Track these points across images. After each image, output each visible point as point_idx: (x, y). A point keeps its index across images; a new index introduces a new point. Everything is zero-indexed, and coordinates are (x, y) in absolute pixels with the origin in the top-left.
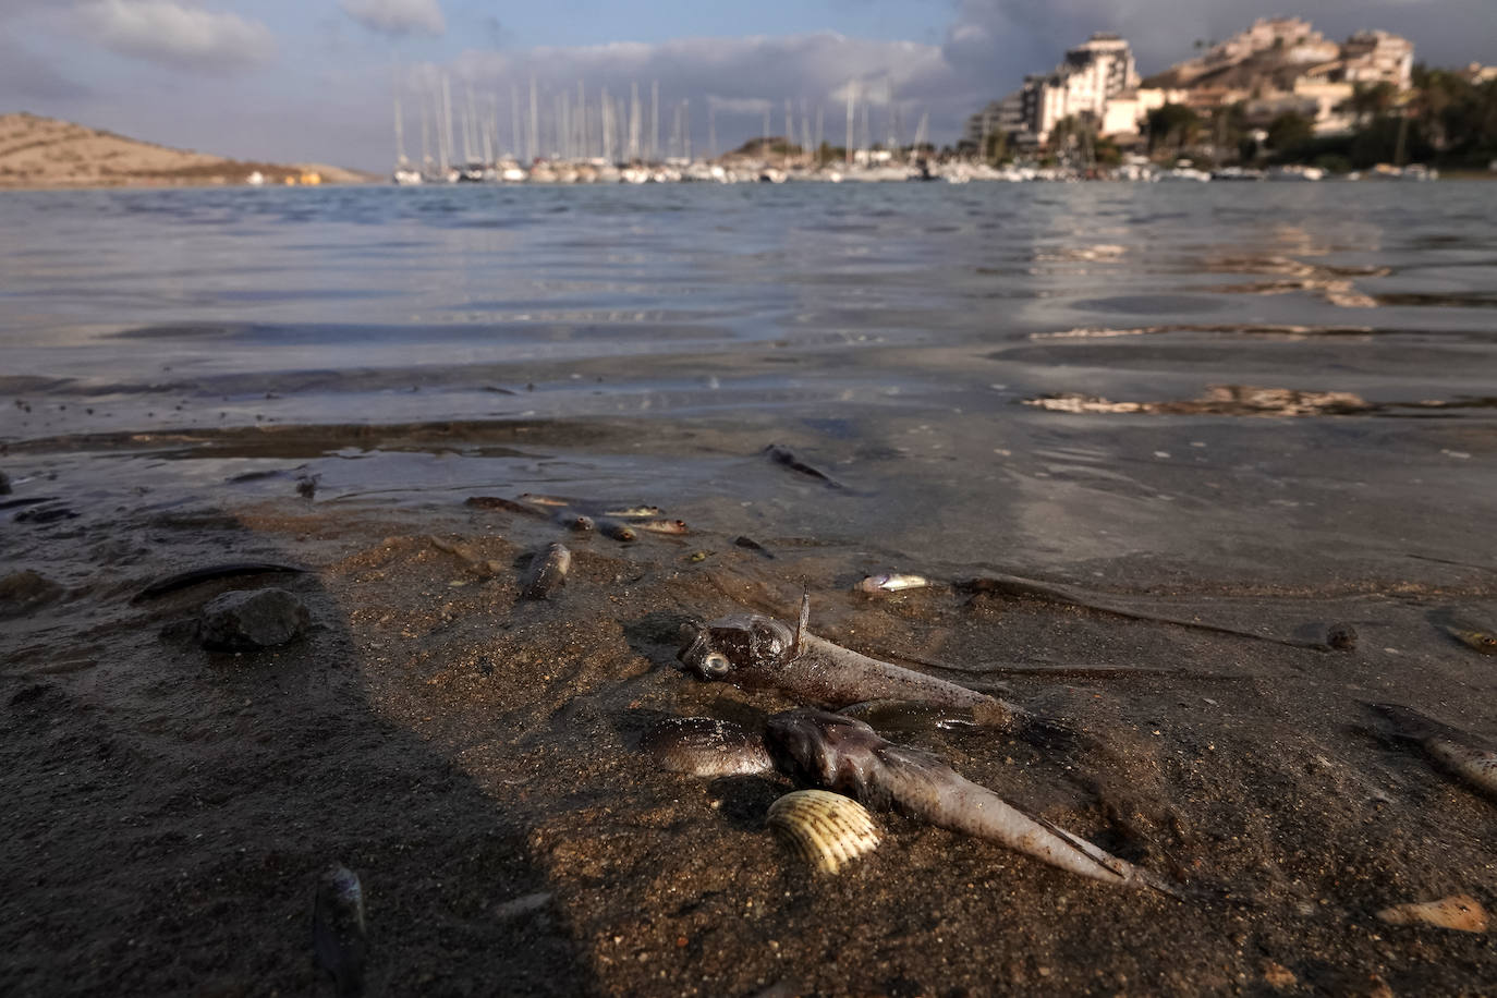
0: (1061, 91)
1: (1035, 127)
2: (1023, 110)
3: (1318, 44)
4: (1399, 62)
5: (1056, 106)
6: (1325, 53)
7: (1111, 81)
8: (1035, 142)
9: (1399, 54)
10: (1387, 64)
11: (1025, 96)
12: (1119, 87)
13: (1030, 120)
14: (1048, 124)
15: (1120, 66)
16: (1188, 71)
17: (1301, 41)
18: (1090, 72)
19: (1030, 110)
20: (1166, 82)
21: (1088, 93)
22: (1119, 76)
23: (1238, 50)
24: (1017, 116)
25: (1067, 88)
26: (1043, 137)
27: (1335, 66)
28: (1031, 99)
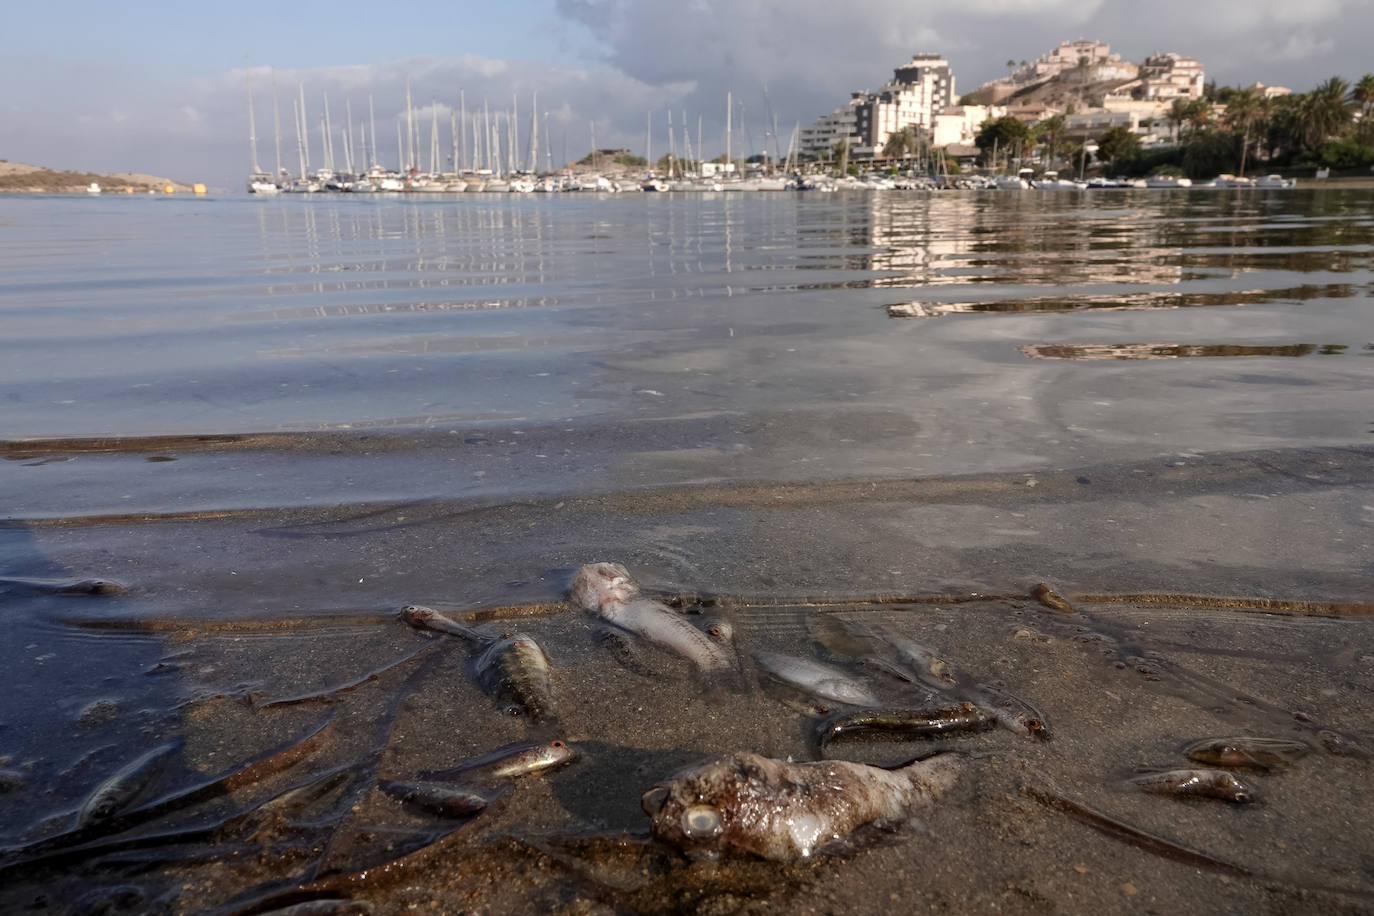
0: (892, 107)
1: (870, 140)
2: (857, 124)
3: (1120, 64)
4: (1193, 81)
5: (889, 121)
6: (1127, 73)
7: (936, 97)
8: (872, 154)
9: (1193, 73)
10: (1184, 83)
11: (859, 109)
12: (942, 103)
13: (865, 133)
14: (883, 138)
15: (943, 83)
16: (1004, 90)
17: (1103, 61)
18: (918, 89)
19: (865, 124)
20: (985, 98)
21: (917, 108)
22: (943, 93)
23: (1048, 70)
24: (854, 130)
25: (898, 103)
26: (878, 149)
27: (1138, 83)
28: (865, 113)
